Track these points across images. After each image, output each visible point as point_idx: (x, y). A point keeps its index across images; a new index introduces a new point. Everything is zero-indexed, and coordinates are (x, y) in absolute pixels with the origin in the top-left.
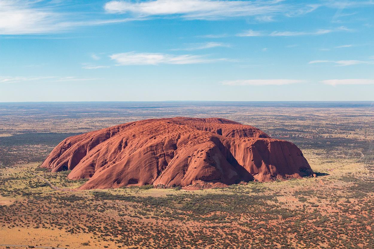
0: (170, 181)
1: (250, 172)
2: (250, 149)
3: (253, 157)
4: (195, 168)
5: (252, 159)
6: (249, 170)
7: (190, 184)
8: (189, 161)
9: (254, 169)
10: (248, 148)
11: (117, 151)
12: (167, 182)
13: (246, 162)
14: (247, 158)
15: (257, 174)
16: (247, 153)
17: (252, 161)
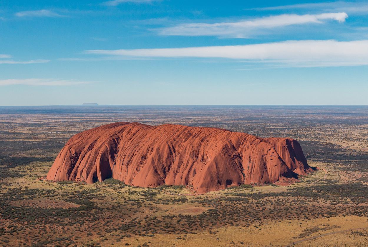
0: (261, 179)
1: (290, 168)
2: (286, 147)
3: (290, 154)
4: (276, 166)
5: (290, 156)
6: (290, 166)
7: (277, 181)
8: (264, 160)
9: (293, 165)
10: (285, 146)
11: (170, 155)
12: (259, 180)
13: (285, 159)
14: (285, 155)
15: (295, 169)
16: (285, 151)
17: (290, 158)
